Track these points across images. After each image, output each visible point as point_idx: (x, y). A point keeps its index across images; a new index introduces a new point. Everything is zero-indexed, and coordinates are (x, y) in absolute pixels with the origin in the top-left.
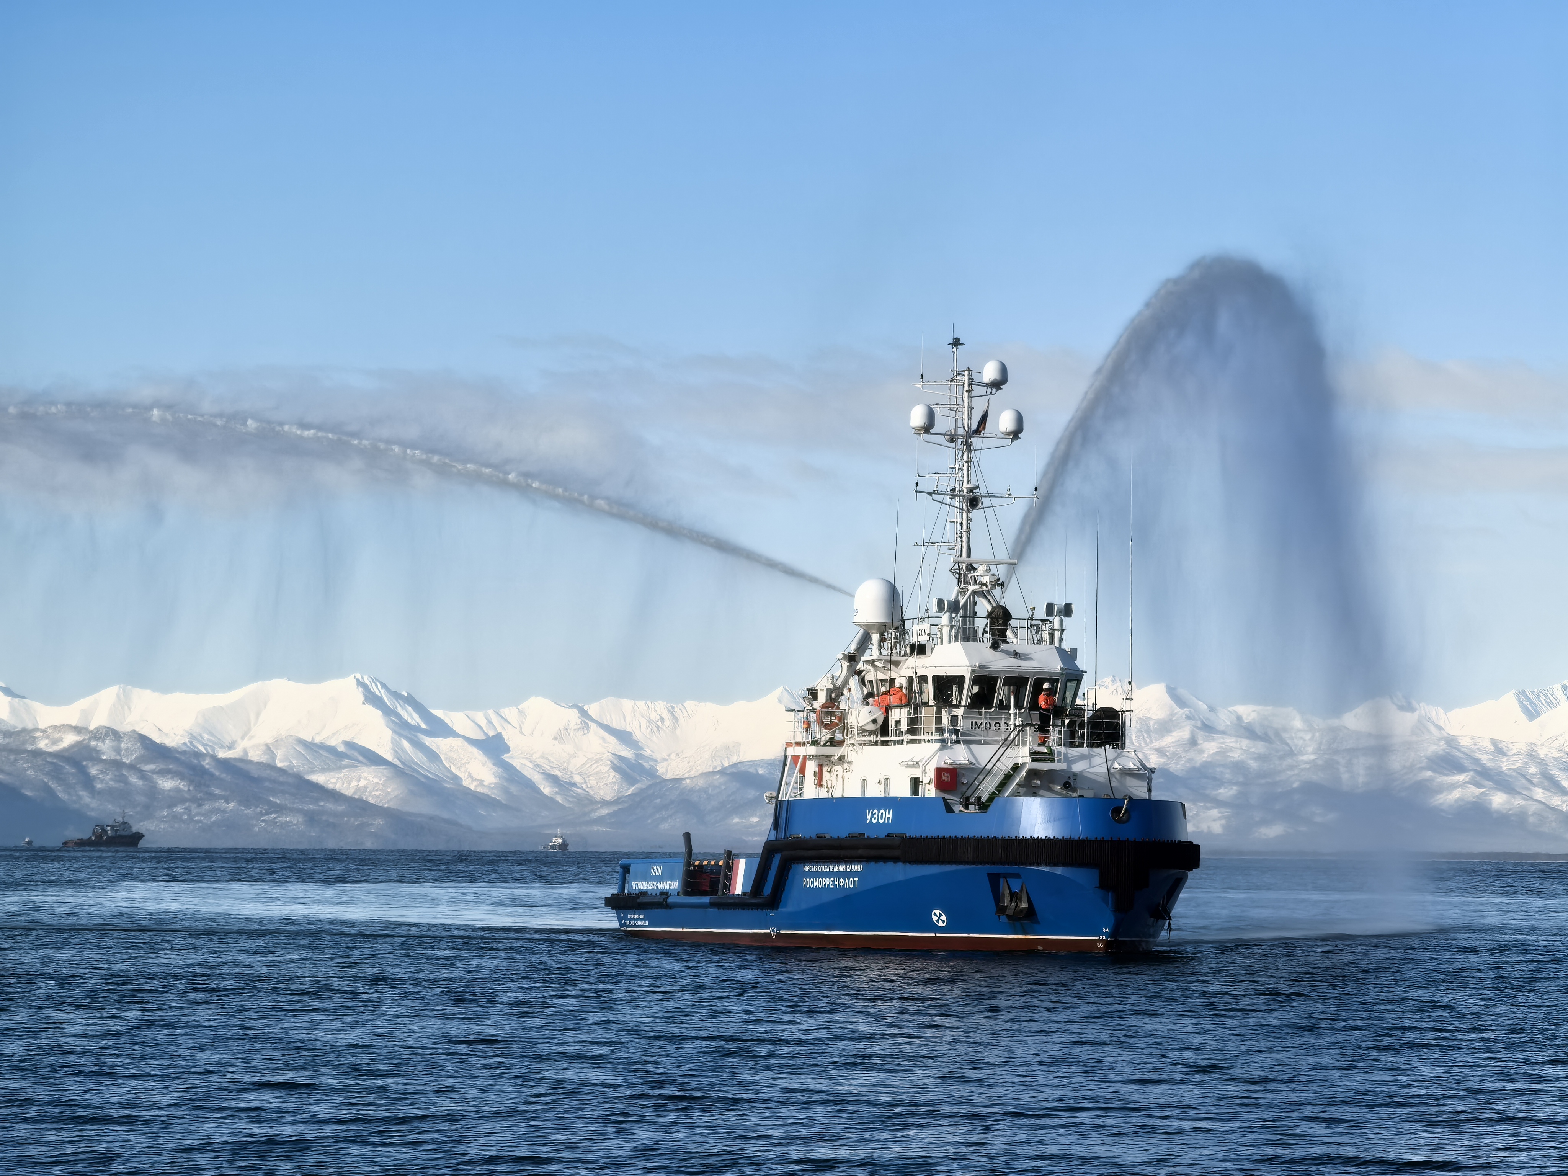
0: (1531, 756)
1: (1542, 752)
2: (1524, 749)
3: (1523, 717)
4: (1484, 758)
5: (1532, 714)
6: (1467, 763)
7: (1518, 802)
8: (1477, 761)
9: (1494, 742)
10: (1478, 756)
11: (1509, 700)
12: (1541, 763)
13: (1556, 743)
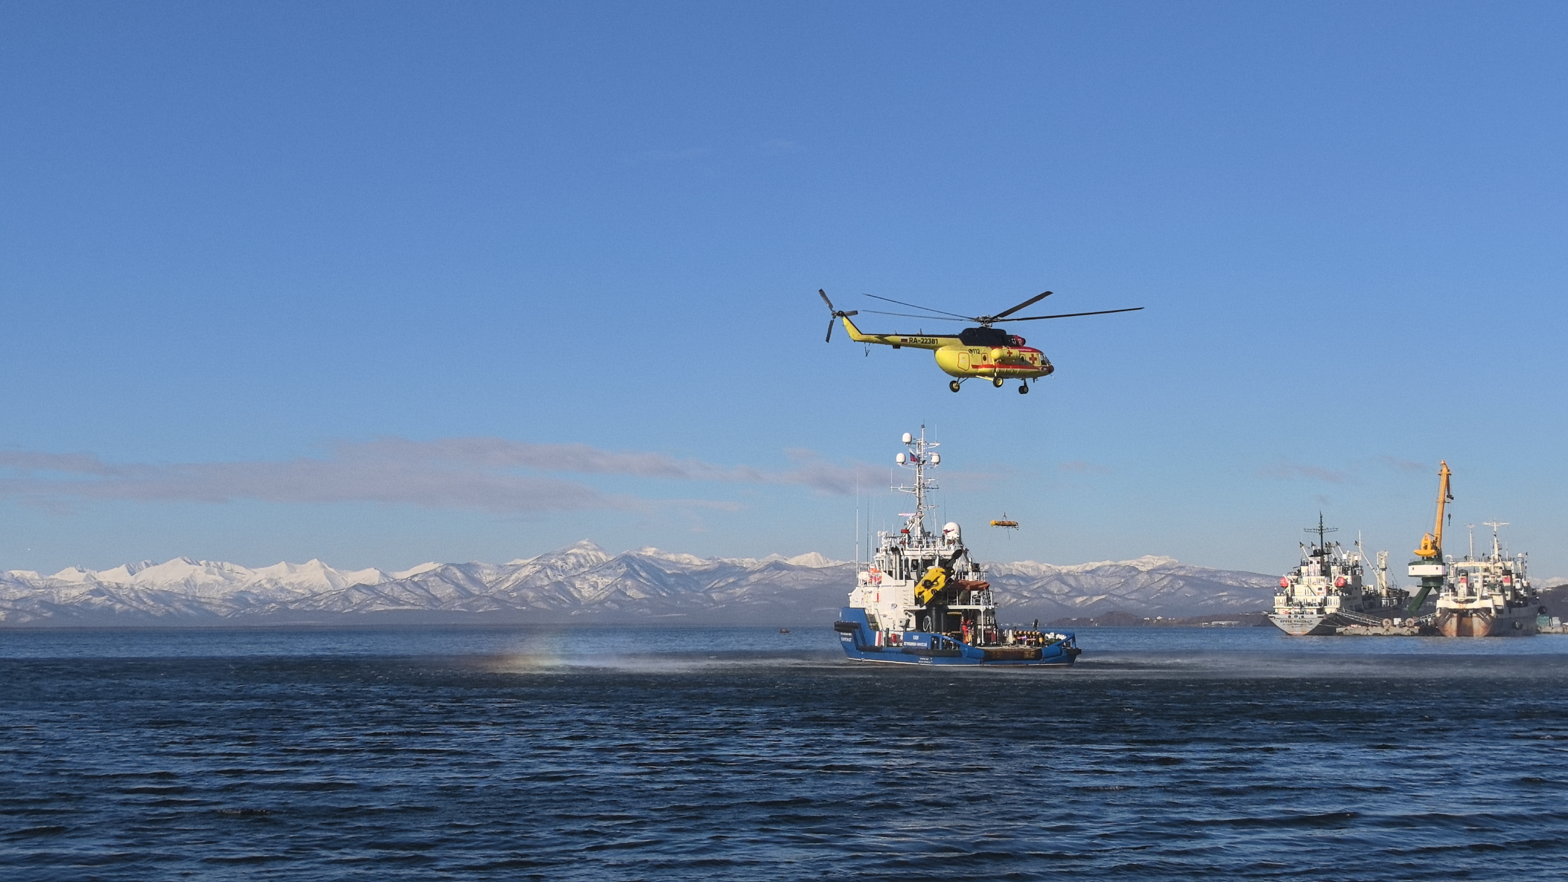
0: (132, 589)
1: (136, 587)
2: (129, 586)
3: (128, 574)
4: (113, 590)
5: (132, 574)
6: (105, 592)
7: (126, 607)
8: (110, 592)
9: (116, 584)
10: (110, 589)
11: (123, 568)
12: (136, 592)
13: (142, 584)
